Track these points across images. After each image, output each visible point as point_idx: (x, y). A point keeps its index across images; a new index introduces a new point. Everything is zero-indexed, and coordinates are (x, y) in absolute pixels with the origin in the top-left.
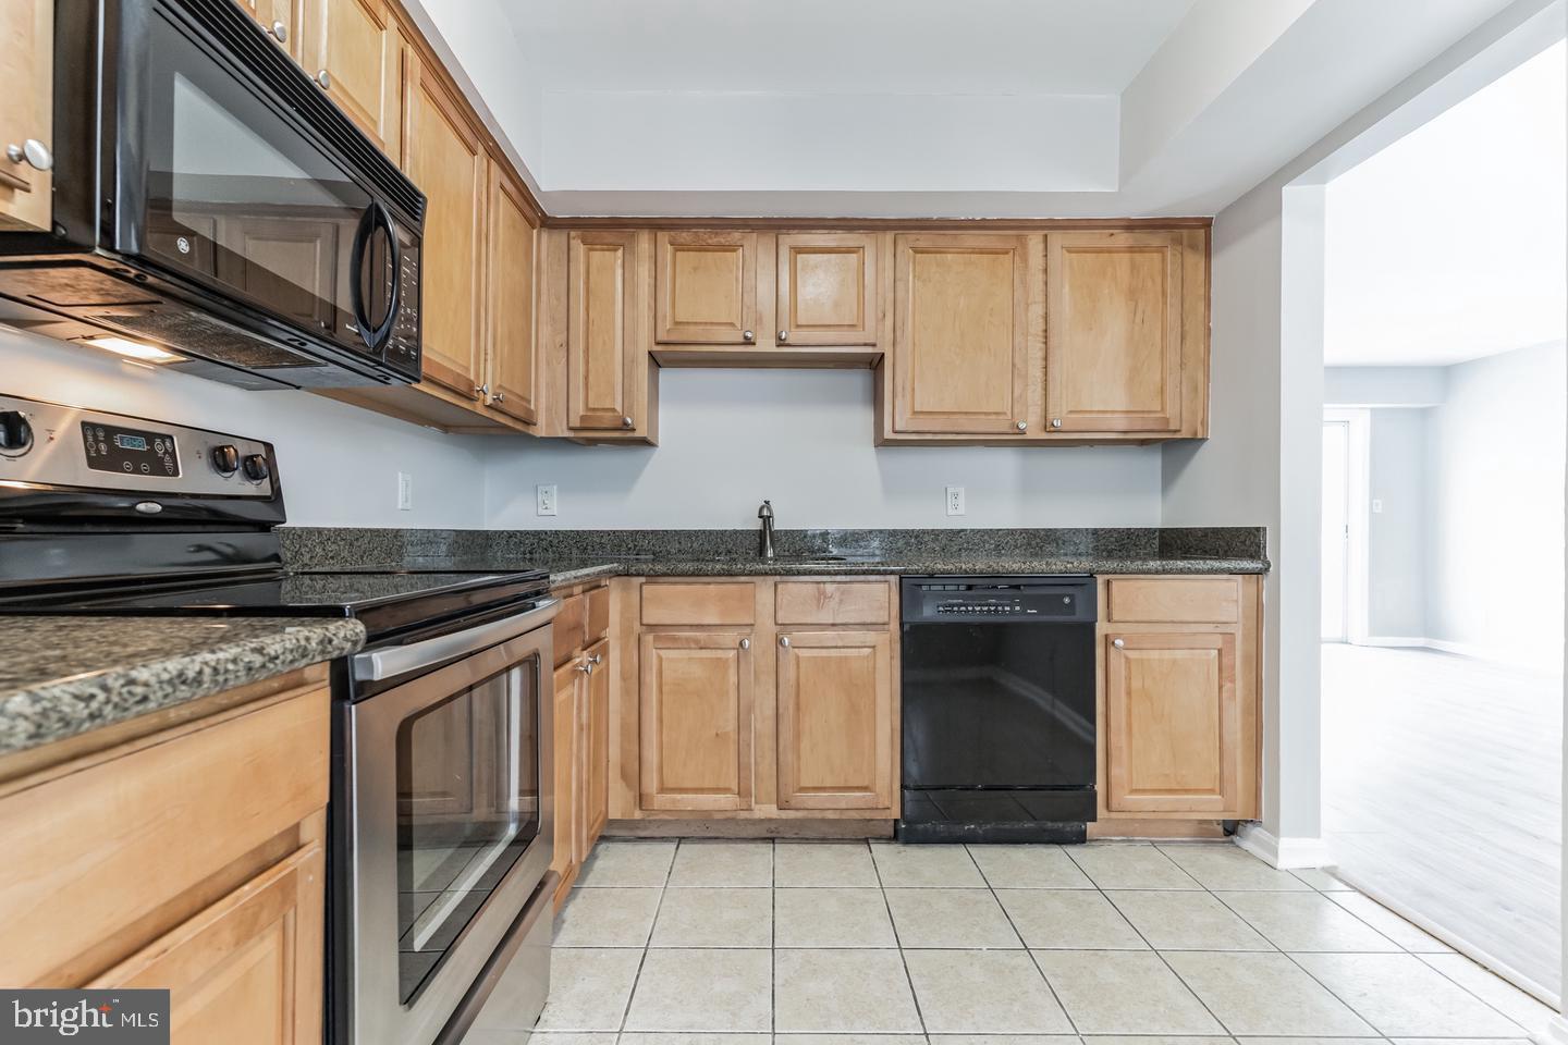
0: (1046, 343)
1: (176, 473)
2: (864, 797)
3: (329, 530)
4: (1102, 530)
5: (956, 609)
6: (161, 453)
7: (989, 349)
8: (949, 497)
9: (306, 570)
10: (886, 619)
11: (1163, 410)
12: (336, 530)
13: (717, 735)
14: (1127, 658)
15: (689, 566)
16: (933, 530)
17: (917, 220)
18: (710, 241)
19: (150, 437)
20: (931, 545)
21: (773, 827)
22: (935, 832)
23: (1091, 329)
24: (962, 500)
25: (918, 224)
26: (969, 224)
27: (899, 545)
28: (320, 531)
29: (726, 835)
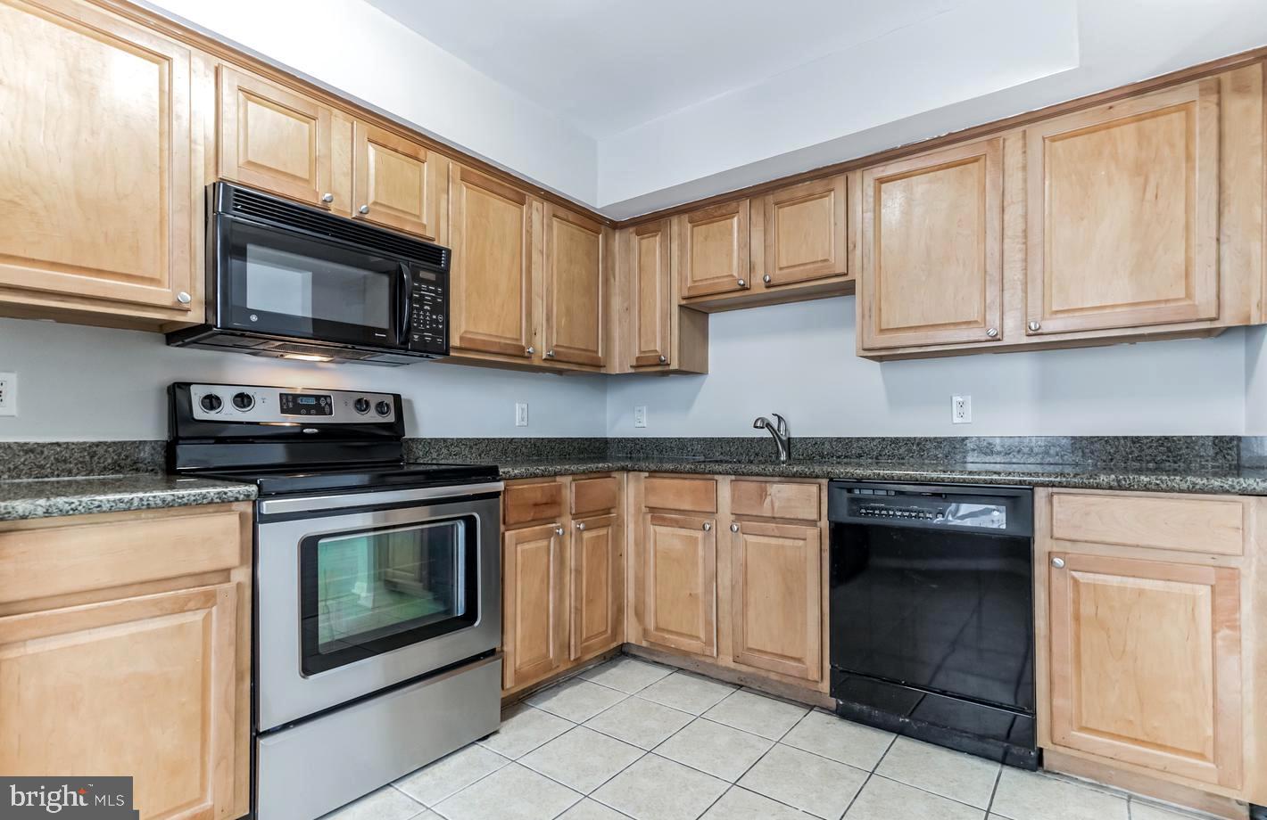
0: (1025, 243)
1: (331, 413)
2: (797, 667)
3: (453, 439)
4: (1147, 438)
5: (877, 512)
6: (323, 405)
7: (957, 260)
8: (954, 406)
9: (434, 462)
10: (815, 517)
11: (1189, 295)
12: (457, 439)
13: (690, 594)
14: (1076, 582)
15: (671, 466)
16: (935, 438)
17: (882, 153)
18: (715, 214)
19: (318, 397)
20: (933, 452)
21: (742, 676)
22: (870, 715)
23: (1082, 219)
24: (969, 408)
25: (885, 155)
26: (937, 142)
27: (901, 451)
28: (445, 440)
29: (711, 675)
